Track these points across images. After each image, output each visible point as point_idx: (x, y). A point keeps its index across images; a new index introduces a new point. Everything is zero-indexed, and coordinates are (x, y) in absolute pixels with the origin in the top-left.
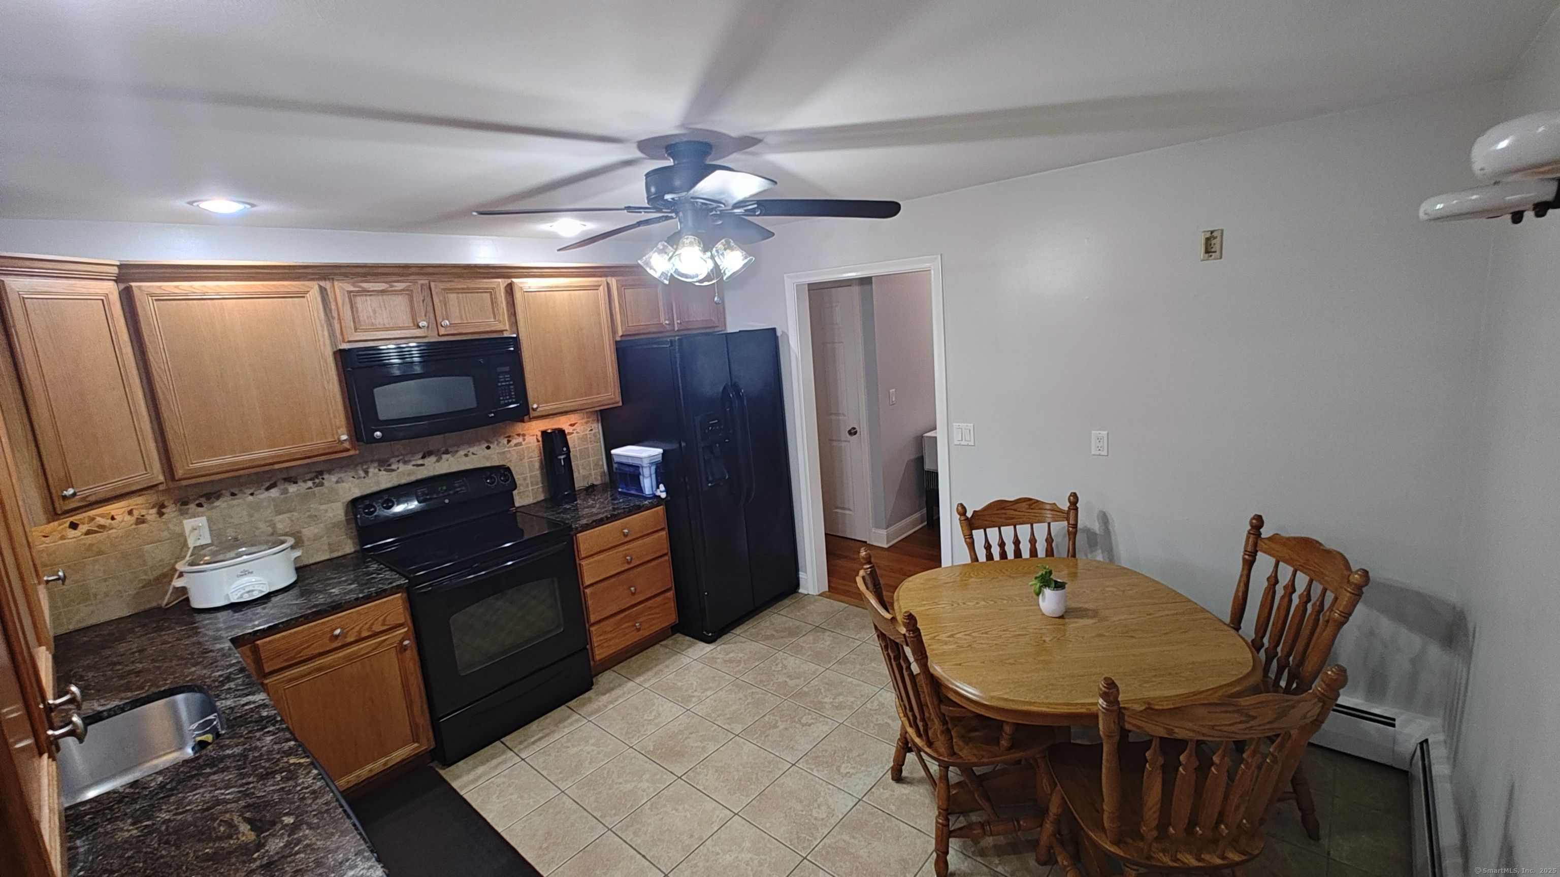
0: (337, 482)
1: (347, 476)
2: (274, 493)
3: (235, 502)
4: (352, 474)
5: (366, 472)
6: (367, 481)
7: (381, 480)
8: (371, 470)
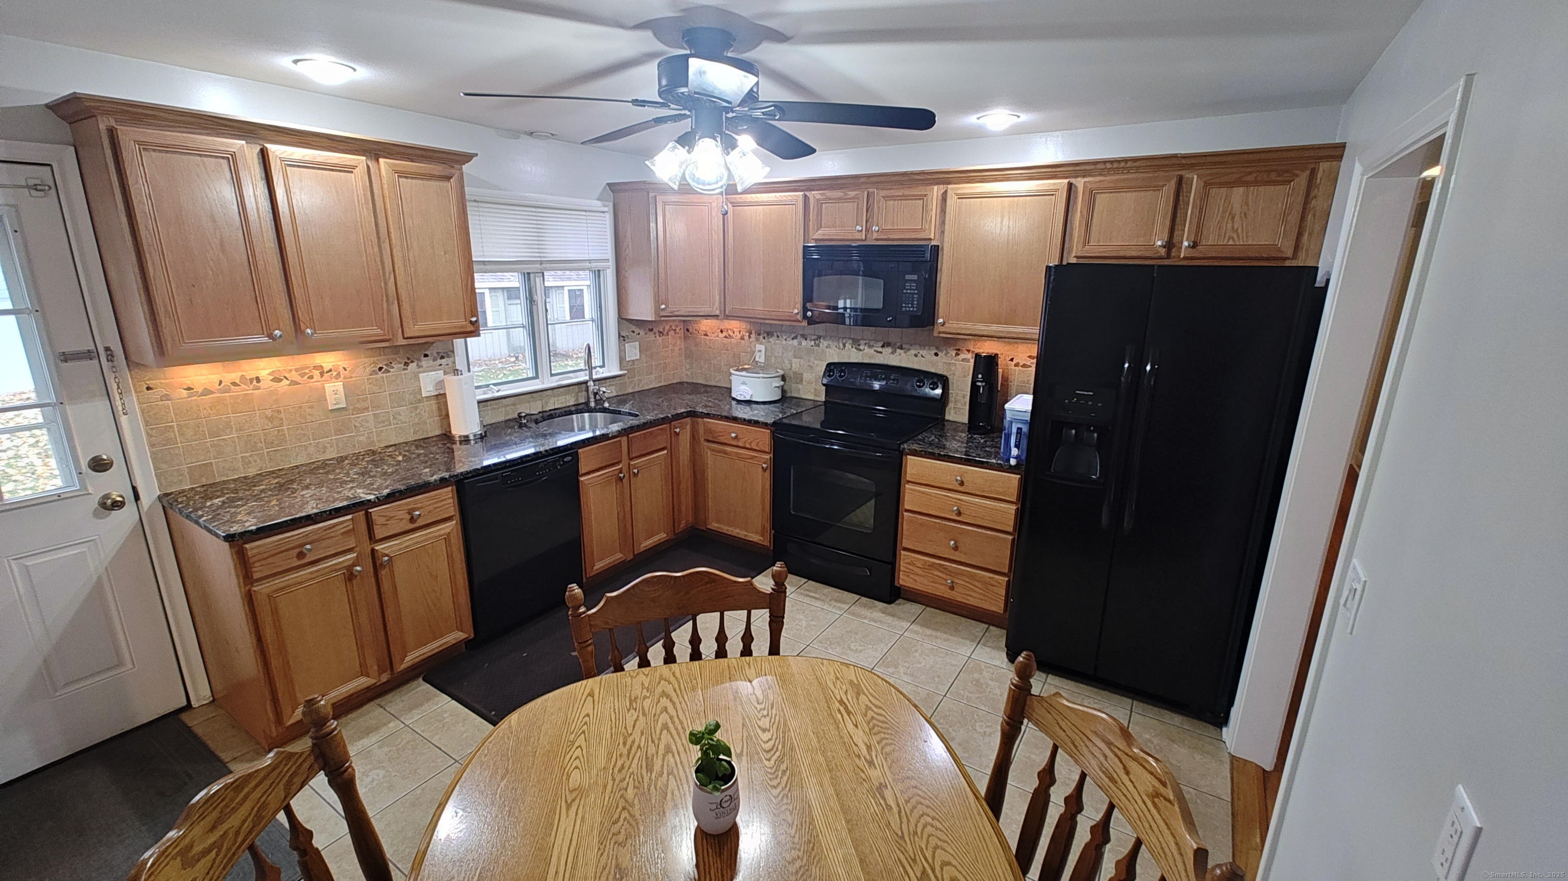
0: (827, 347)
1: (833, 344)
2: (795, 342)
3: (778, 342)
4: (836, 344)
5: (844, 346)
6: (843, 352)
7: (852, 355)
8: (847, 345)
